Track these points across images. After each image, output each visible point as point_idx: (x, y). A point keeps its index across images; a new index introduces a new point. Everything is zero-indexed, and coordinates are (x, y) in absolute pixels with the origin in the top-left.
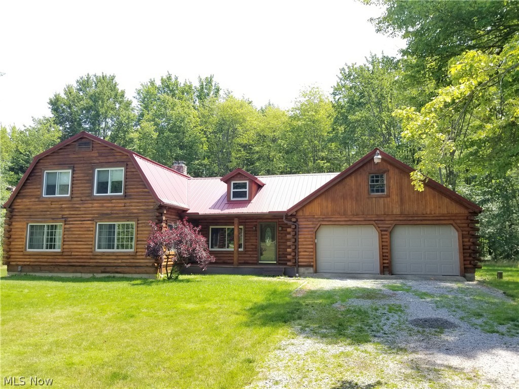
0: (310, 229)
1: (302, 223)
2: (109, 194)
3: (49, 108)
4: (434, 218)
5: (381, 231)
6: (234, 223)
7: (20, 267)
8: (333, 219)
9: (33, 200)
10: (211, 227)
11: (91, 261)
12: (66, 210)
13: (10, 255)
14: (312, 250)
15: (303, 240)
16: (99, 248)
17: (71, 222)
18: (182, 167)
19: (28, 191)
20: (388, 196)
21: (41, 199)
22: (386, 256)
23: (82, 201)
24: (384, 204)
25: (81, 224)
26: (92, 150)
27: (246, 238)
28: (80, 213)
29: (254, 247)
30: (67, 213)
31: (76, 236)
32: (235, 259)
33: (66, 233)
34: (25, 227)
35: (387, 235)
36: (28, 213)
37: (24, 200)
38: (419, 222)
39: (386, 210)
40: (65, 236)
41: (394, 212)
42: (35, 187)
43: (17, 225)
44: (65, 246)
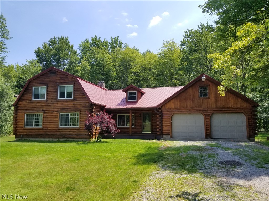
0: (168, 116)
1: (165, 112)
2: (66, 98)
3: (35, 55)
4: (233, 109)
5: (206, 116)
6: (129, 113)
7: (21, 136)
8: (180, 110)
9: (28, 102)
10: (118, 115)
11: (57, 132)
12: (44, 106)
13: (17, 130)
14: (169, 126)
15: (165, 121)
16: (61, 126)
17: (47, 113)
18: (103, 84)
19: (25, 97)
20: (209, 98)
21: (31, 101)
22: (208, 129)
23: (52, 102)
24: (207, 102)
25: (52, 114)
26: (57, 76)
27: (136, 120)
28: (51, 108)
29: (140, 125)
30: (45, 108)
31: (50, 120)
32: (130, 131)
33: (44, 118)
34: (24, 115)
35: (208, 118)
36: (25, 109)
37: (23, 102)
38: (225, 112)
39: (208, 105)
40: (44, 120)
41: (213, 106)
42: (28, 95)
43: (20, 114)
44: (44, 125)
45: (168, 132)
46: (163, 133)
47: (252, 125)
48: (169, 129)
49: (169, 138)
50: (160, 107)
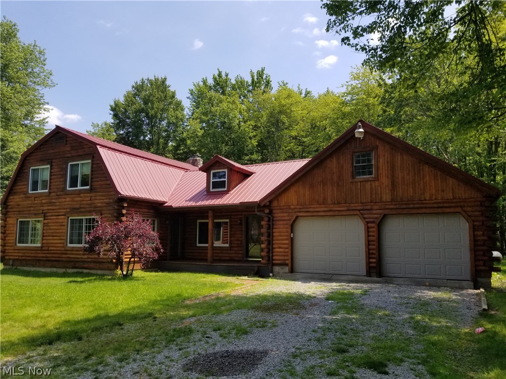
0: (285, 222)
1: (278, 215)
2: (79, 188)
3: (110, 114)
4: (435, 205)
5: (367, 223)
7: (11, 261)
8: (310, 210)
9: (21, 196)
10: (198, 221)
11: (64, 256)
12: (45, 205)
13: (5, 250)
14: (287, 246)
15: (278, 234)
16: (71, 242)
17: (49, 217)
18: (196, 160)
19: (17, 188)
20: (377, 179)
21: (28, 195)
22: (373, 254)
23: (57, 195)
24: (371, 188)
25: (56, 219)
26: (66, 144)
27: (232, 233)
28: (55, 208)
29: (239, 242)
30: (46, 208)
31: (52, 231)
32: (209, 255)
33: (45, 228)
34: (15, 222)
35: (373, 227)
36: (18, 210)
37: (15, 197)
38: (415, 211)
39: (374, 196)
40: (44, 231)
41: (384, 199)
42: (22, 183)
43: (11, 221)
44: (44, 241)
45: (285, 260)
46: (274, 262)
47: (484, 245)
48: (286, 252)
49: (286, 273)
50: (266, 202)
